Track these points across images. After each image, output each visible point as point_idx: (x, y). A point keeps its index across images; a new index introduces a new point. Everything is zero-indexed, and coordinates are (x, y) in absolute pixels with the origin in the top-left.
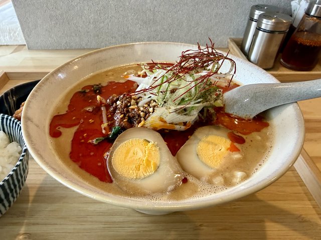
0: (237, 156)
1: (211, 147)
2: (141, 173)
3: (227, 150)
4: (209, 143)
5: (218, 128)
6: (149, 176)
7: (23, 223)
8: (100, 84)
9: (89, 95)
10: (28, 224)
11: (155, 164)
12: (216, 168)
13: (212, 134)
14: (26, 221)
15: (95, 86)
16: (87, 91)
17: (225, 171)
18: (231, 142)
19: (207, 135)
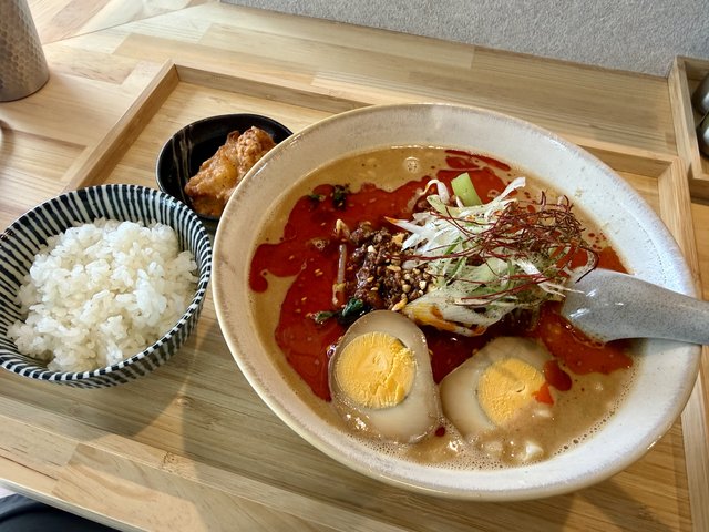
0: (543, 412)
1: (505, 381)
2: (377, 400)
3: (533, 394)
4: (505, 373)
5: (532, 347)
6: (388, 408)
7: (184, 379)
8: (347, 186)
9: (324, 208)
10: (191, 383)
11: (402, 391)
12: (499, 424)
13: (517, 357)
14: (188, 377)
15: (337, 190)
16: (322, 198)
17: (512, 434)
18: (544, 380)
19: (508, 357)
